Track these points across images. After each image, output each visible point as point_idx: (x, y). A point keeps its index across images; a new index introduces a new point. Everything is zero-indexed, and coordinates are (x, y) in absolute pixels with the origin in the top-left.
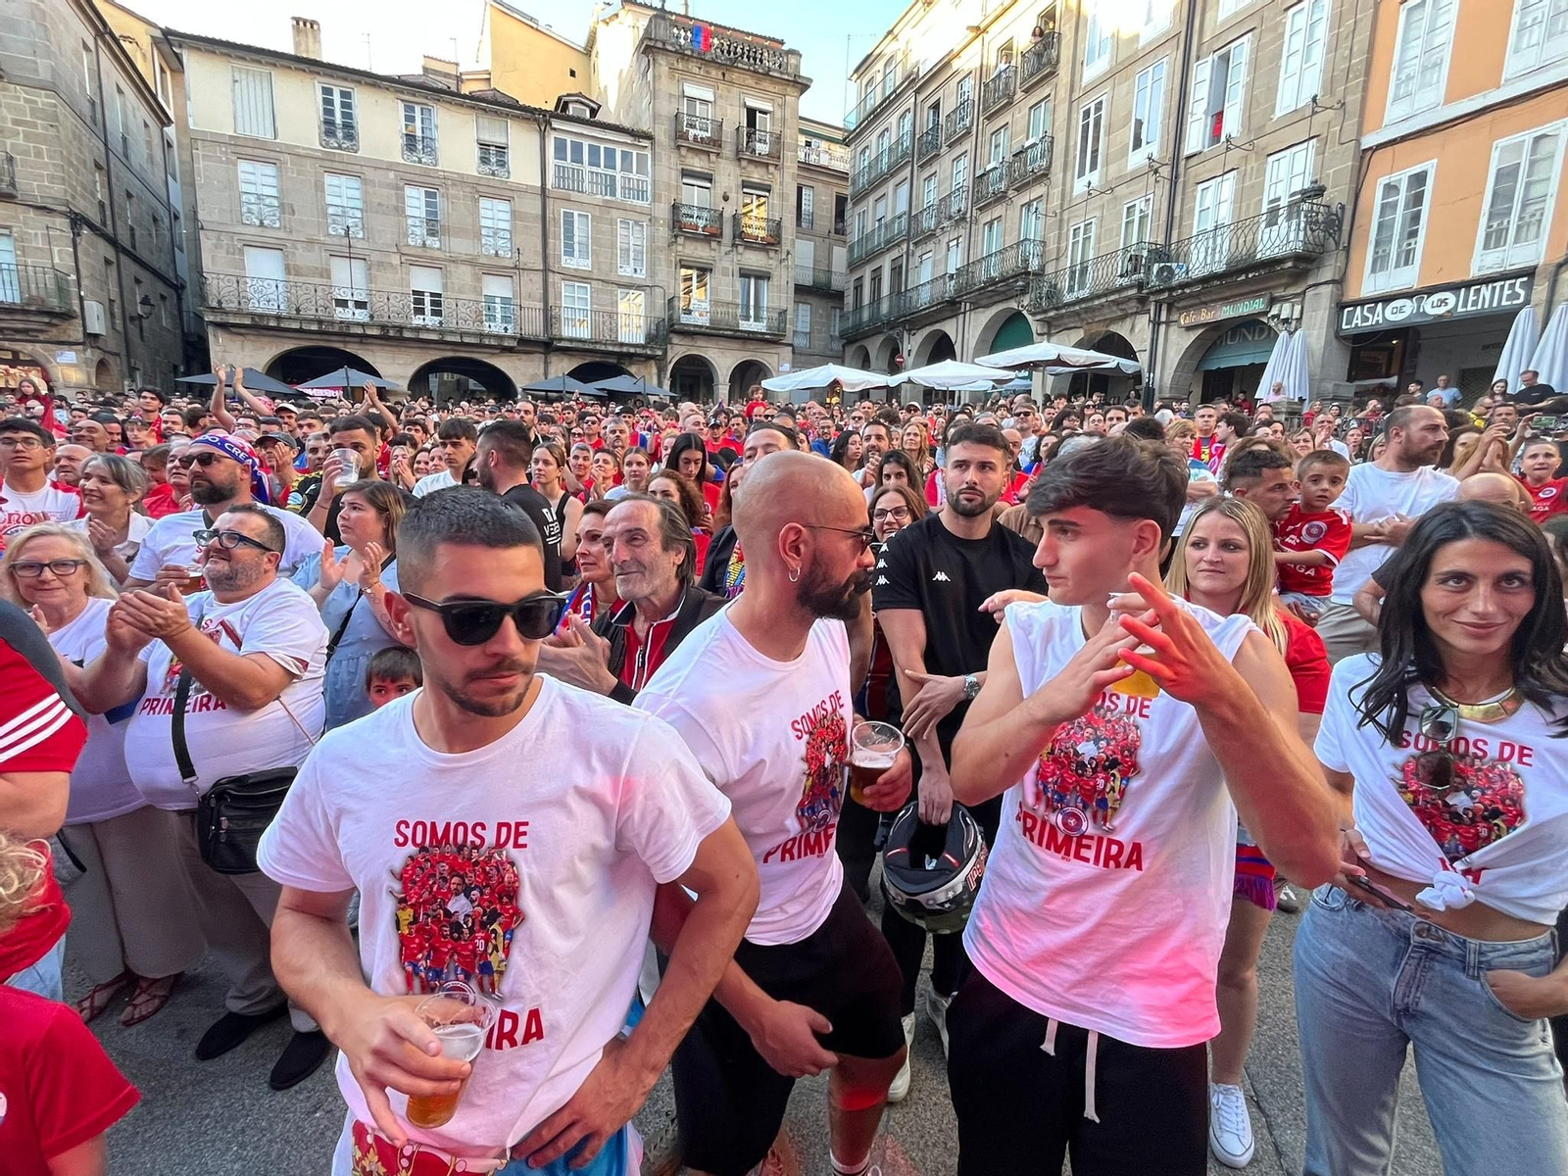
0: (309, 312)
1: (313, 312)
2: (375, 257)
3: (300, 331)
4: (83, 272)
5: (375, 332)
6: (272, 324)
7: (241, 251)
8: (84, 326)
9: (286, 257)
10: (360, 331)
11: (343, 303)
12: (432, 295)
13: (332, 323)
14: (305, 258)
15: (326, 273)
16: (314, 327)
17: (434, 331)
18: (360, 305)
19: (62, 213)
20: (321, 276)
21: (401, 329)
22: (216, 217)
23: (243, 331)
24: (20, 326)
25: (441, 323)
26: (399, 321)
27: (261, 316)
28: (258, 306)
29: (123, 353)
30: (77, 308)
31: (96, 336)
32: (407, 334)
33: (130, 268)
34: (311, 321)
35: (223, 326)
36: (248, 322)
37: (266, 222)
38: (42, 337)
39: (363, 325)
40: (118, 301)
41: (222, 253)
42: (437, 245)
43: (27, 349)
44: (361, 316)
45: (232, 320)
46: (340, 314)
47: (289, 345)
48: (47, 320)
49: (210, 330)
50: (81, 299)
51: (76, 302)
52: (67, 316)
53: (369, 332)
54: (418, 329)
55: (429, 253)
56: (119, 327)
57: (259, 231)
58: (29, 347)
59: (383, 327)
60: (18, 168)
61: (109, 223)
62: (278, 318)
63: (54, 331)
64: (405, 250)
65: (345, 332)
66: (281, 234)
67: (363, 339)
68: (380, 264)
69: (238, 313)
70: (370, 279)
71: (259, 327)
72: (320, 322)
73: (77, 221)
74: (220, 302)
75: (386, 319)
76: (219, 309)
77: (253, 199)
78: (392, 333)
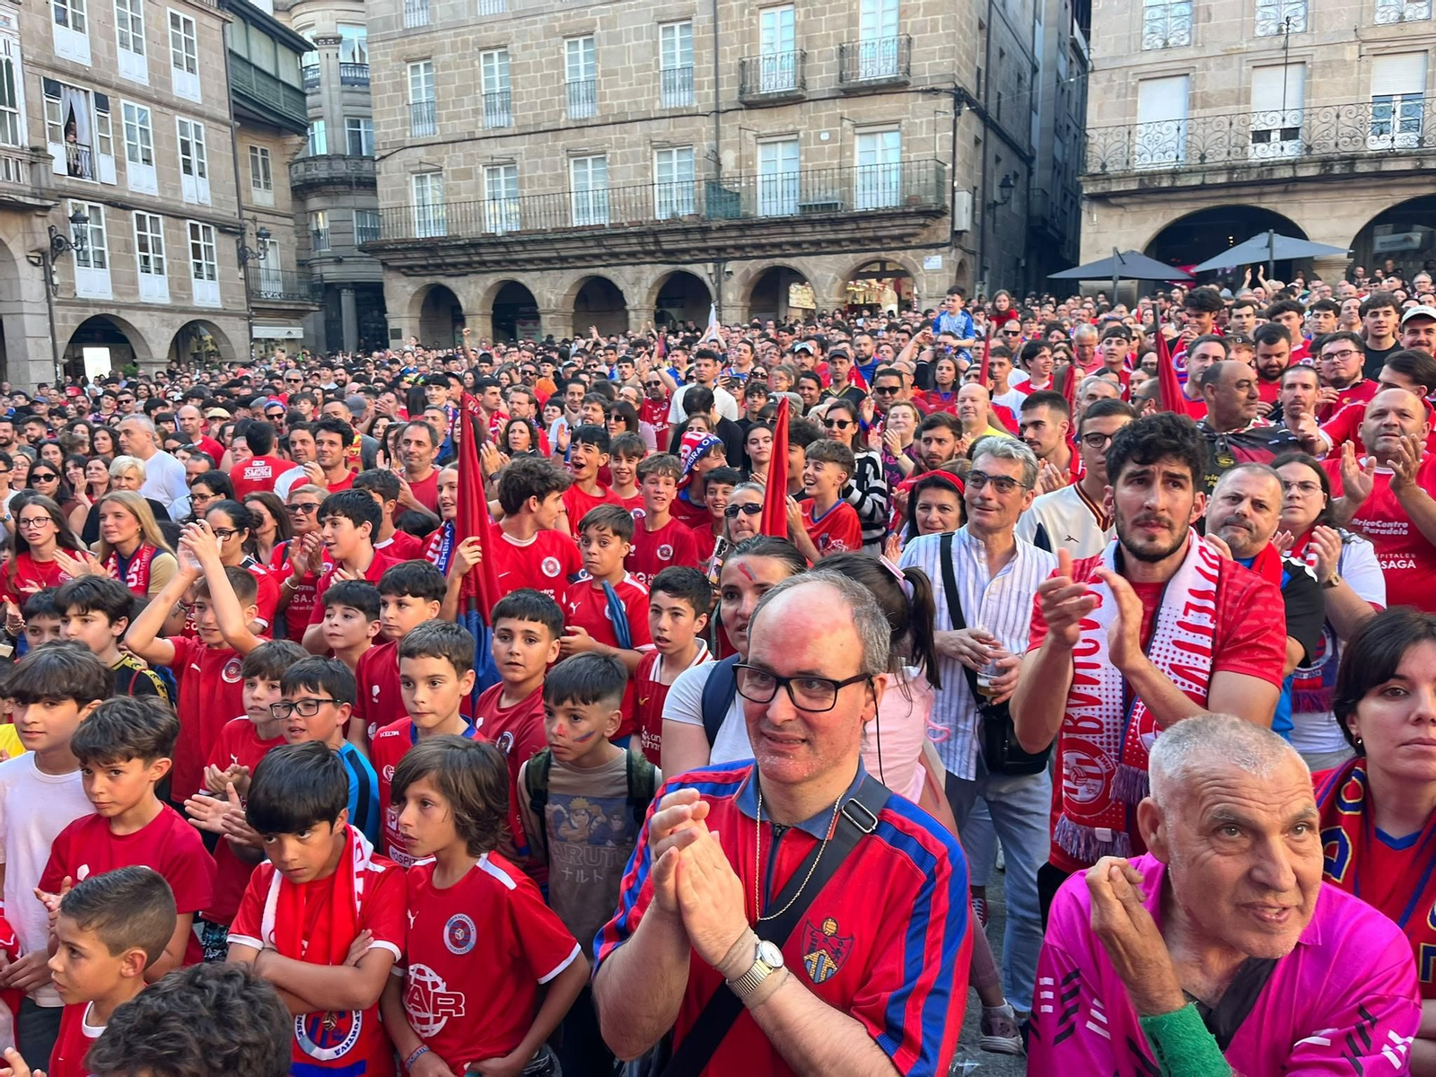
0: (1218, 157)
1: (1224, 156)
2: (1319, 56)
3: (1202, 187)
4: (959, 158)
5: (1311, 171)
6: (1165, 183)
7: (1135, 90)
8: (953, 223)
9: (1192, 85)
10: (1286, 173)
11: (1262, 136)
12: (1406, 97)
13: (1249, 167)
14: (1217, 80)
15: (1243, 96)
16: (1222, 179)
17: (1408, 155)
18: (1289, 134)
19: (947, 91)
20: (1238, 102)
21: (1352, 160)
22: (1110, 51)
23: (1124, 200)
24: (897, 232)
25: (1421, 141)
26: (1348, 149)
27: (1153, 175)
28: (1147, 161)
29: (978, 250)
30: (948, 203)
31: (961, 232)
32: (1362, 168)
33: (994, 143)
34: (1217, 170)
35: (1102, 199)
36: (1133, 186)
37: (1171, 41)
38: (914, 241)
39: (1293, 164)
40: (980, 188)
41: (1112, 98)
42: (1425, 13)
43: (899, 256)
44: (1291, 150)
45: (1115, 188)
46: (1259, 153)
47: (1179, 211)
48: (921, 221)
49: (1085, 206)
50: (954, 191)
51: (949, 195)
52: (938, 214)
53: (1302, 173)
54: (1381, 157)
55: (1409, 30)
56: (978, 221)
57: (1161, 56)
58: (901, 254)
59: (1326, 162)
60: (915, 50)
61: (982, 93)
62: (1174, 174)
63: (925, 232)
64: (1369, 35)
65: (1266, 179)
66: (1191, 53)
67: (1292, 185)
68: (1327, 65)
69: (1125, 176)
70: (1307, 90)
71: (1149, 190)
72: (1231, 169)
73: (960, 97)
74: (1104, 166)
75: (1332, 148)
76: (1103, 176)
77: (1158, 13)
78: (1337, 170)
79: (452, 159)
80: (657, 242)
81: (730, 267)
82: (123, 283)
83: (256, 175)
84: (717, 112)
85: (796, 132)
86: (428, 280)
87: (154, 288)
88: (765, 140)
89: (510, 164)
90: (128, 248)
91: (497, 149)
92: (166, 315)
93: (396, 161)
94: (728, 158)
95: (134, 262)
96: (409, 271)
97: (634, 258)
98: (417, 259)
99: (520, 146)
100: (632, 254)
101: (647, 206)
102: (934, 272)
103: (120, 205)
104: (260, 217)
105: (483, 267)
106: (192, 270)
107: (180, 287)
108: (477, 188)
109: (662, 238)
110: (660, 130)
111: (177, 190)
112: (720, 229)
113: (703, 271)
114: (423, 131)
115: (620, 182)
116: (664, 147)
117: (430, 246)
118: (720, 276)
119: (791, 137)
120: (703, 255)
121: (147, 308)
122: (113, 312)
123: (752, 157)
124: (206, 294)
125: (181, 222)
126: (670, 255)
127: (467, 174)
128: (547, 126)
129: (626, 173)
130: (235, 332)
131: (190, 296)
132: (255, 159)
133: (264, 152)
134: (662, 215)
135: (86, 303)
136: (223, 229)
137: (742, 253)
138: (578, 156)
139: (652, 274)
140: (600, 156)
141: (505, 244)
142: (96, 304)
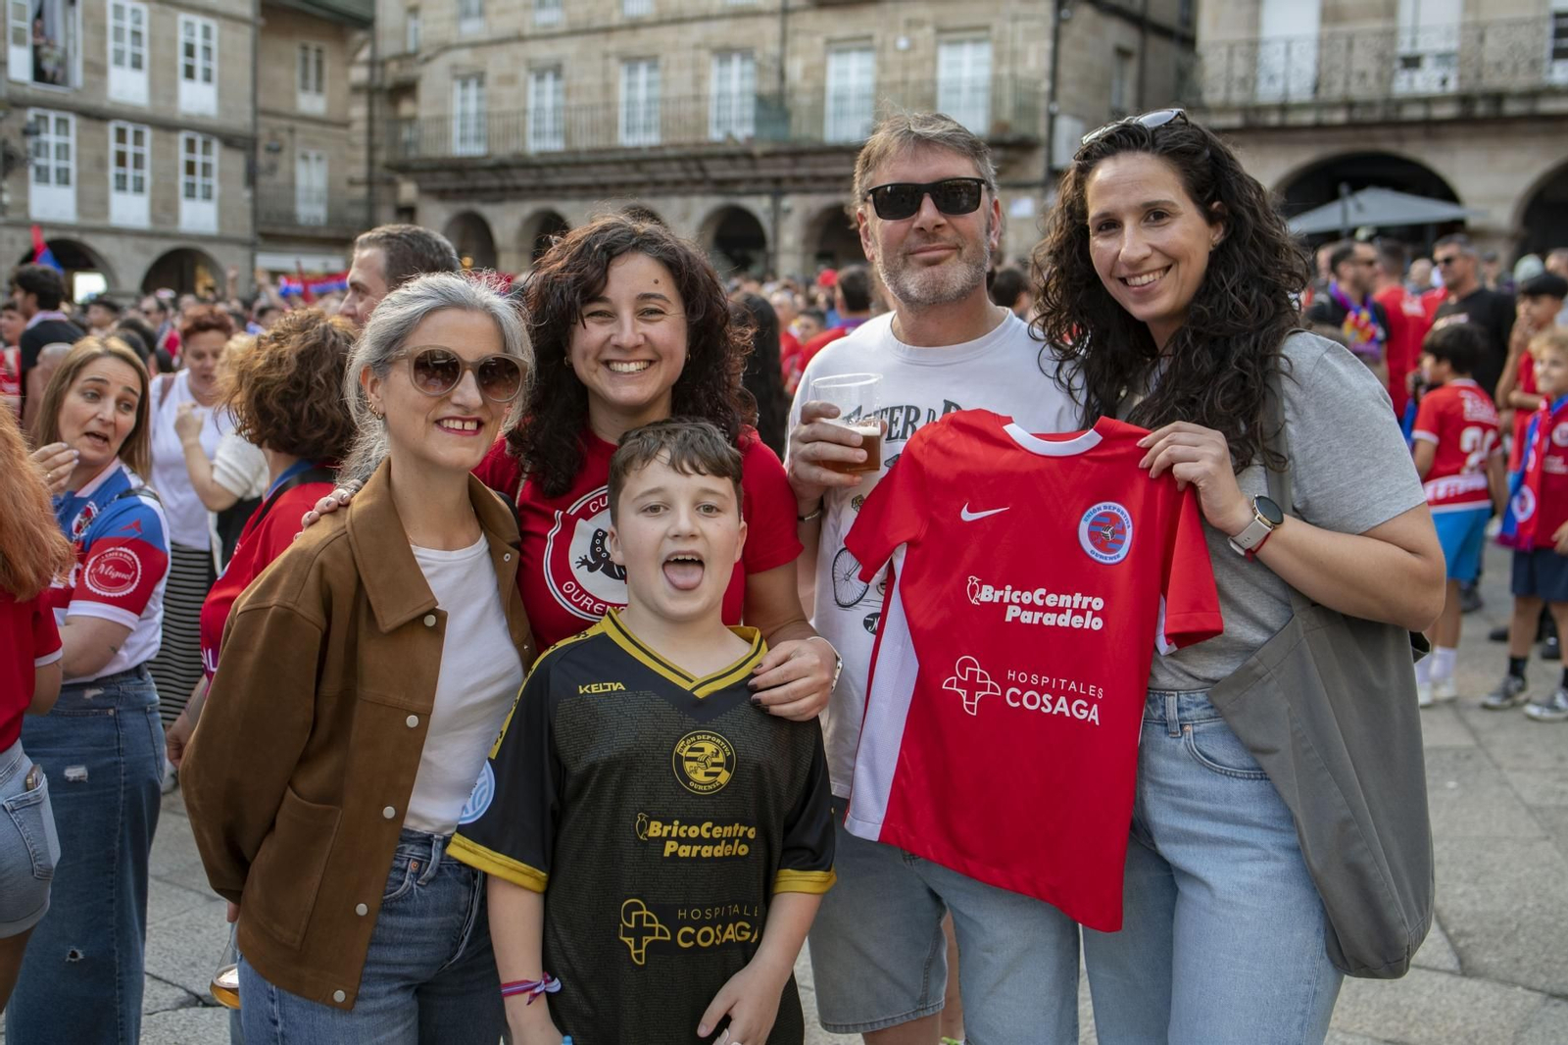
1: (1342, 88)
3: (1318, 127)
4: (1066, 72)
5: (1451, 111)
6: (1274, 119)
8: (1050, 157)
10: (1415, 112)
11: (1412, 62)
16: (1339, 117)
18: (1443, 60)
20: (1379, 16)
30: (1043, 133)
32: (1512, 108)
34: (1332, 106)
39: (1427, 101)
44: (1437, 81)
46: (1405, 84)
50: (1052, 118)
51: (1043, 123)
52: (1027, 147)
62: (1284, 108)
63: (1013, 169)
65: (1393, 118)
67: (1431, 128)
72: (1350, 105)
78: (1481, 109)
79: (497, 62)
80: (702, 169)
81: (787, 202)
82: (93, 202)
83: (305, 76)
84: (785, 11)
85: (869, 38)
86: (463, 206)
87: (130, 209)
88: (838, 46)
89: (557, 70)
90: (102, 164)
91: (542, 52)
92: (143, 242)
93: (440, 65)
94: (795, 68)
95: (105, 179)
96: (442, 195)
97: (677, 187)
98: (446, 181)
99: (568, 49)
100: (677, 183)
101: (701, 124)
102: (1023, 220)
103: (95, 116)
104: (298, 125)
105: (516, 193)
106: (182, 189)
107: (165, 207)
108: (522, 97)
109: (708, 164)
110: (720, 31)
111: (173, 96)
112: (768, 155)
113: (759, 206)
114: (472, 29)
115: (672, 93)
116: (724, 53)
117: (460, 167)
118: (777, 213)
119: (863, 43)
120: (756, 187)
121: (119, 232)
122: (74, 236)
123: (823, 67)
124: (198, 217)
125: (173, 136)
126: (721, 186)
127: (510, 80)
128: (598, 23)
129: (680, 83)
130: (232, 262)
131: (176, 219)
132: (305, 60)
133: (319, 51)
134: (716, 135)
135: (41, 226)
136: (230, 141)
137: (802, 185)
138: (631, 61)
139: (703, 206)
140: (653, 61)
141: (538, 167)
142: (53, 226)
